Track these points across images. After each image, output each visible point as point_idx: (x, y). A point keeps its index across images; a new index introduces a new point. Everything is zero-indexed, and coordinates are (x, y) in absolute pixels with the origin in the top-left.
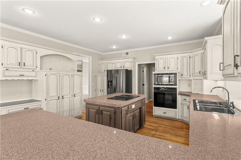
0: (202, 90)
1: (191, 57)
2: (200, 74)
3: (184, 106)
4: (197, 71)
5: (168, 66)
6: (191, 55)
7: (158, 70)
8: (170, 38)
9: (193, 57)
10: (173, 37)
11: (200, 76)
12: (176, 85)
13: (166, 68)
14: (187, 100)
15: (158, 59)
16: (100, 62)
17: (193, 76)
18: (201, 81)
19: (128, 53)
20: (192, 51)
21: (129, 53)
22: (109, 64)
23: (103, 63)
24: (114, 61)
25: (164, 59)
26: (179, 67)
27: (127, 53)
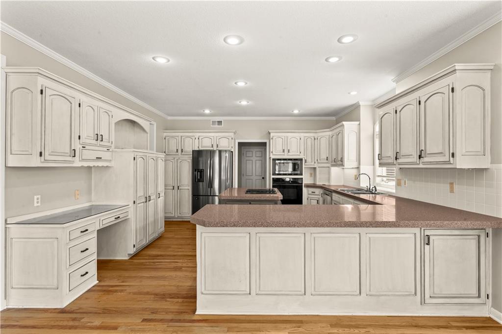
0: (329, 180)
1: (316, 139)
2: (327, 160)
3: (312, 200)
4: (324, 156)
5: (289, 148)
6: (316, 135)
7: (274, 153)
8: (296, 112)
9: (319, 139)
10: (299, 111)
11: (327, 163)
12: (302, 175)
13: (286, 151)
14: (315, 193)
15: (274, 138)
16: (165, 134)
17: (318, 163)
18: (328, 168)
19: (221, 121)
20: (318, 131)
21: (223, 122)
22: (187, 140)
23: (173, 137)
24: (197, 135)
25: (283, 138)
26: (302, 151)
27: (220, 123)
